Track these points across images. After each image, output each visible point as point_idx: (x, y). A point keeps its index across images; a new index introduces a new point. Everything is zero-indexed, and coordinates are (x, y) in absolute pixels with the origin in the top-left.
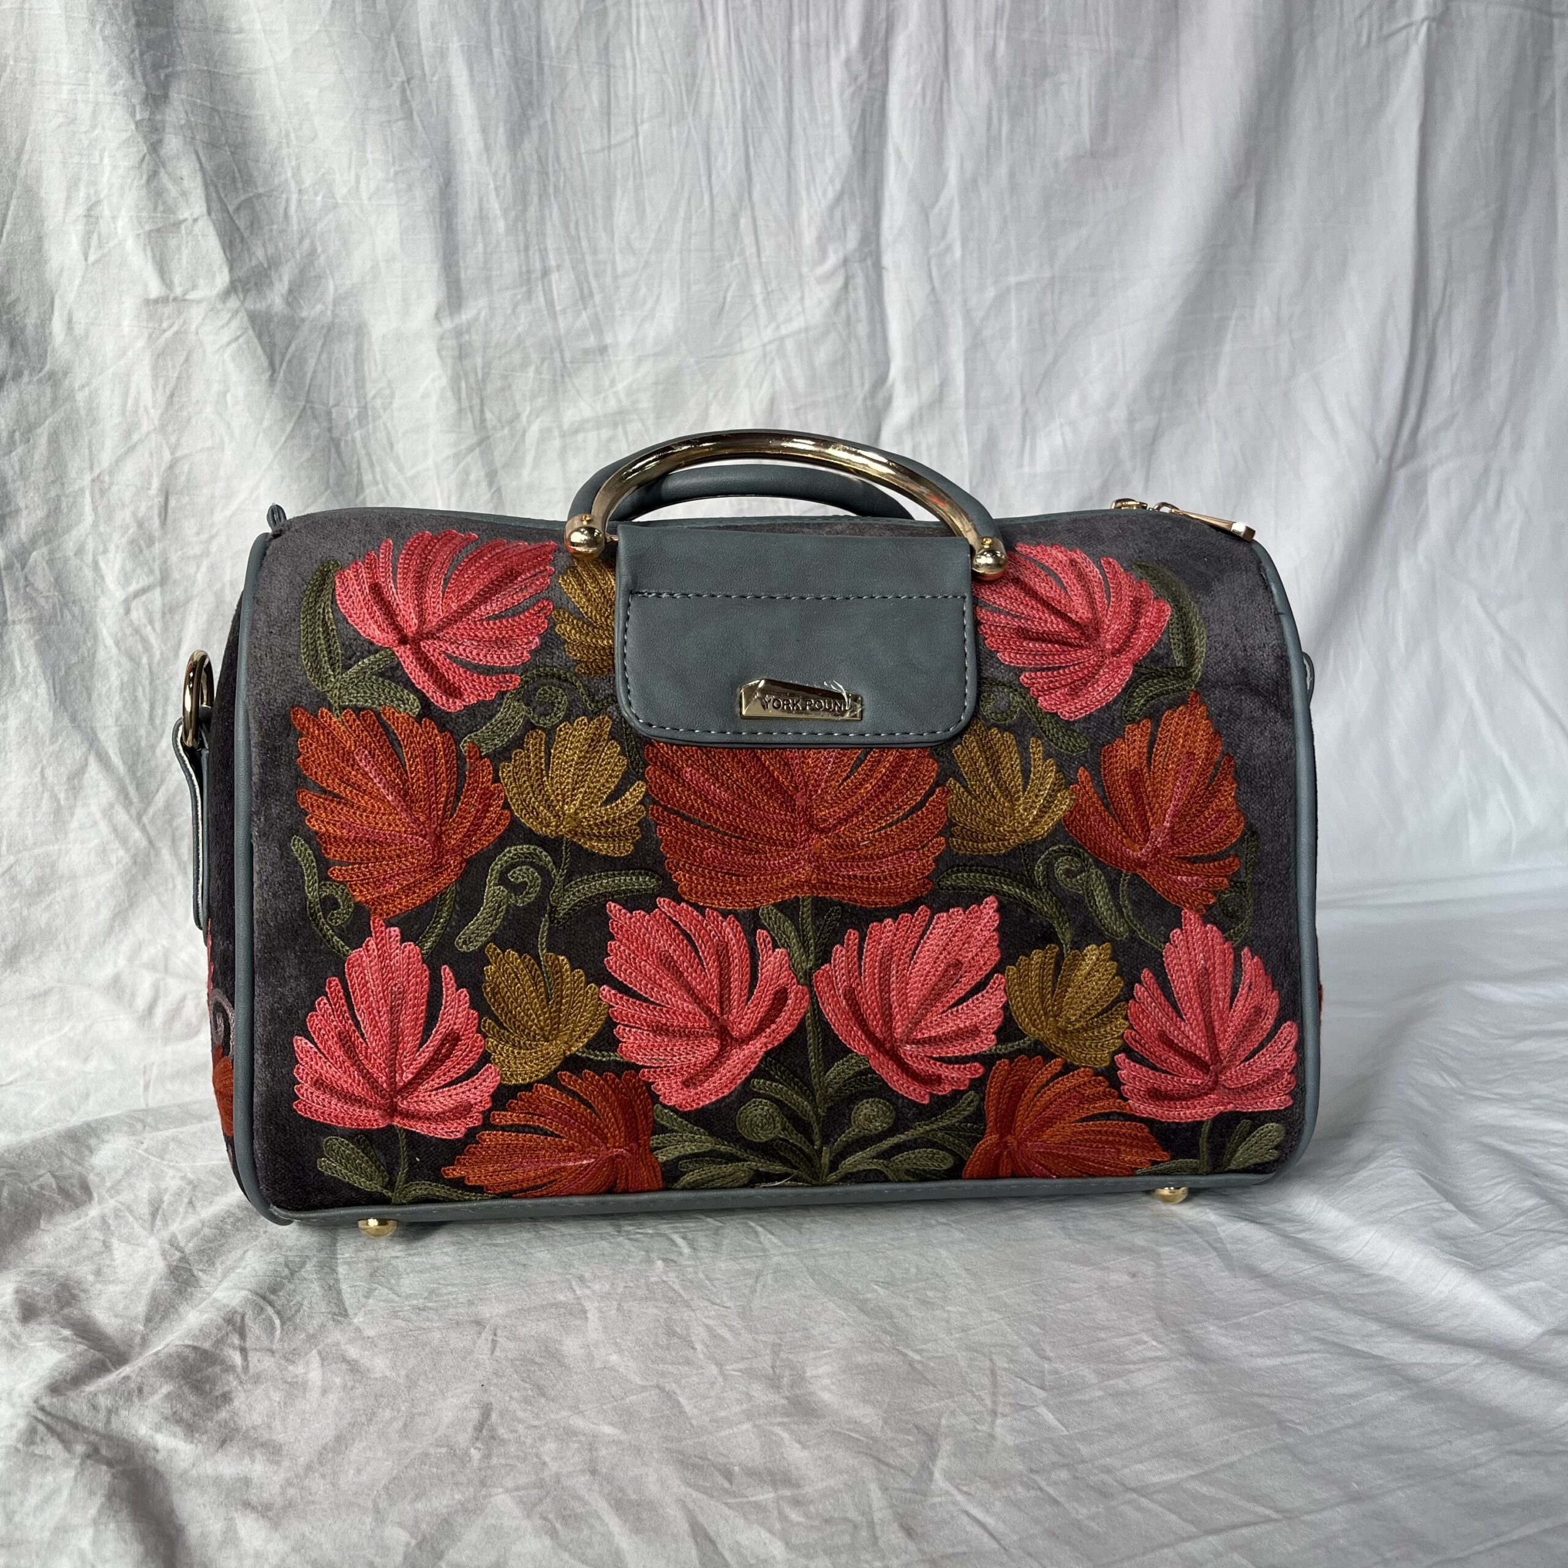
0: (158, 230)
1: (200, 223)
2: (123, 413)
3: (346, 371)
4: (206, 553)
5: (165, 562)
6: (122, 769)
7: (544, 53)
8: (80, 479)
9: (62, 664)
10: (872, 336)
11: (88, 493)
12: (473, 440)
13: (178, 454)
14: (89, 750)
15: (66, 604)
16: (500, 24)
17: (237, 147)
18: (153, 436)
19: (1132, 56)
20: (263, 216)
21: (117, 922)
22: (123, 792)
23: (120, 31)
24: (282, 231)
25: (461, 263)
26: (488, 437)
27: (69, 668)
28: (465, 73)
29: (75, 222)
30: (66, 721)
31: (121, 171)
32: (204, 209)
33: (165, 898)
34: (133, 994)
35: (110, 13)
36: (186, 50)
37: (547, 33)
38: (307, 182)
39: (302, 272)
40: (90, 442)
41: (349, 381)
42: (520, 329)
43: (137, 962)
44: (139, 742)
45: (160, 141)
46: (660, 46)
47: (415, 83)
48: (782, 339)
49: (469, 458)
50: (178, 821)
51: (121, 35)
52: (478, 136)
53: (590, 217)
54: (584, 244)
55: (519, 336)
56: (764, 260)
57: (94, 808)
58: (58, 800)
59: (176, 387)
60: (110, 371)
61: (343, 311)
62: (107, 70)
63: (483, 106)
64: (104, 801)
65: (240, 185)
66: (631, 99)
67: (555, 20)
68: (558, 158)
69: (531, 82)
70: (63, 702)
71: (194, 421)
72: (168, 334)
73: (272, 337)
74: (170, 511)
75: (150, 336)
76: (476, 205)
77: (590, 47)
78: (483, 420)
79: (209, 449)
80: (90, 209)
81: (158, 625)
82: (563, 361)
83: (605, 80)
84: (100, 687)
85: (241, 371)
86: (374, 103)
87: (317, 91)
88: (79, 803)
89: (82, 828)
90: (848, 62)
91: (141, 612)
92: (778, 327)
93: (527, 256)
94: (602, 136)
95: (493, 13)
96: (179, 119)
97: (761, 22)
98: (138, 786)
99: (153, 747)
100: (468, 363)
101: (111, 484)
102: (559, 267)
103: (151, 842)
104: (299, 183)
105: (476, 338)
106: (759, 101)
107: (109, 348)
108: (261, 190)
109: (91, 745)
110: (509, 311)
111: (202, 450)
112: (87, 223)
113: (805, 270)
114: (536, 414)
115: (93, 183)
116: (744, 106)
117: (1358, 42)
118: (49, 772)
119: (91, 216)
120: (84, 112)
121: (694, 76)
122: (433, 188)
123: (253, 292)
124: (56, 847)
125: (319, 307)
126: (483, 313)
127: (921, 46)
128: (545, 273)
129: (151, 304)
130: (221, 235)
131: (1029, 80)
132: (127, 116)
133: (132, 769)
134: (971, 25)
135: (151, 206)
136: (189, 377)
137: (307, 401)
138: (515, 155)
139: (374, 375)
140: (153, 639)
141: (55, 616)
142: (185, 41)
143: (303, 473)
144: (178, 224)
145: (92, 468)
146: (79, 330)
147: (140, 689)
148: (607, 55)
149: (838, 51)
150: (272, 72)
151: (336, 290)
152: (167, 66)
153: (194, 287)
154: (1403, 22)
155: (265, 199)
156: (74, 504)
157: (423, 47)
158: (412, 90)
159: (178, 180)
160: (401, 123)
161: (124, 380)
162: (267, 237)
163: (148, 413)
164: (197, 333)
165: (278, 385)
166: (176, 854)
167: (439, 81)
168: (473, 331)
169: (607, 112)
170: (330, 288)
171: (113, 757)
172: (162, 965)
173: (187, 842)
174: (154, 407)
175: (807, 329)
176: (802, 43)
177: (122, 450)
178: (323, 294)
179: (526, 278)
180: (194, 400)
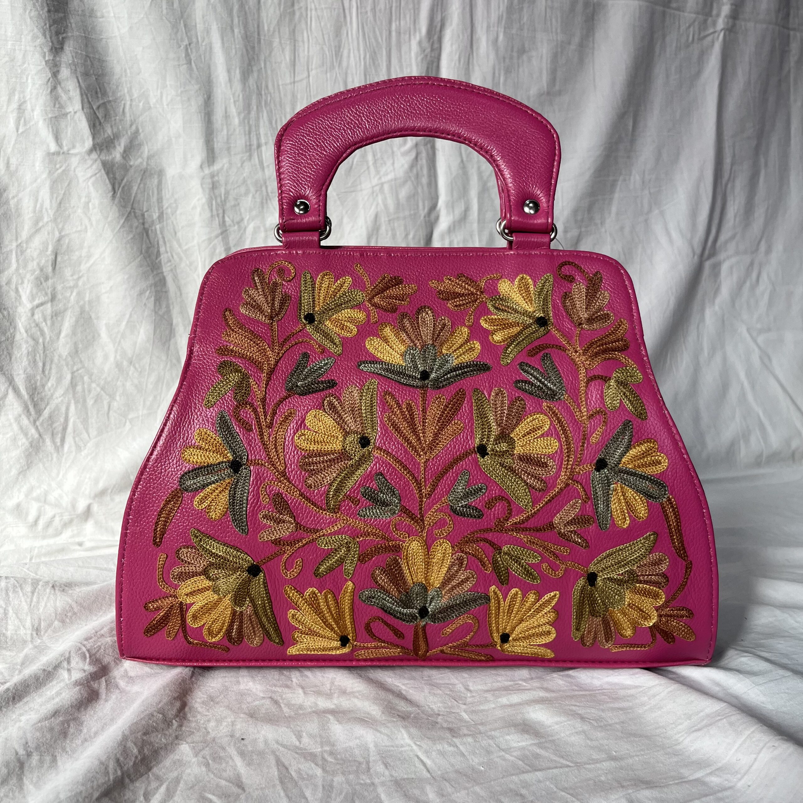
0: (56, 117)
1: (78, 114)
2: (35, 212)
3: (153, 194)
4: (76, 286)
5: (54, 289)
6: (26, 397)
7: (261, 33)
8: (10, 245)
10: (429, 184)
11: (14, 252)
12: (219, 231)
13: (63, 234)
14: (9, 386)
16: (239, 17)
17: (99, 76)
18: (50, 224)
19: (569, 43)
20: (112, 112)
21: (21, 476)
22: (26, 408)
23: (39, 14)
24: (121, 120)
25: (215, 140)
26: (226, 230)
28: (219, 41)
29: (12, 112)
31: (37, 86)
32: (80, 107)
33: (47, 465)
34: (27, 514)
35: (34, 4)
36: (73, 25)
37: (263, 22)
38: (135, 95)
39: (131, 141)
40: (17, 225)
41: (154, 199)
42: (245, 175)
43: (30, 497)
44: (36, 383)
45: (58, 71)
46: (322, 31)
47: (193, 45)
48: (382, 184)
49: (216, 241)
50: (55, 425)
51: (39, 16)
52: (226, 74)
55: (244, 178)
57: (11, 417)
59: (62, 199)
60: (28, 190)
61: (152, 163)
62: (31, 34)
63: (228, 59)
64: (16, 413)
65: (100, 95)
66: (306, 57)
67: (267, 16)
68: (267, 87)
69: (253, 48)
71: (71, 217)
72: (60, 171)
73: (114, 174)
74: (57, 263)
75: (50, 172)
76: (224, 110)
77: (286, 31)
78: (224, 222)
79: (79, 231)
80: (20, 106)
81: (49, 322)
82: (267, 192)
83: (293, 48)
84: (17, 354)
85: (97, 191)
86: (172, 55)
87: (141, 48)
90: (420, 43)
91: (40, 315)
92: (380, 178)
93: (250, 138)
94: (291, 77)
95: (235, 11)
96: (68, 61)
97: (375, 20)
98: (35, 405)
99: (43, 386)
100: (217, 192)
101: (27, 248)
102: (266, 144)
103: (40, 435)
104: (131, 96)
105: (221, 178)
106: (373, 60)
107: (28, 178)
108: (111, 99)
109: (10, 384)
110: (239, 165)
111: (76, 232)
112: (19, 113)
113: (395, 149)
114: (252, 219)
115: (23, 92)
116: (365, 63)
117: (688, 40)
119: (21, 109)
120: (19, 56)
121: (339, 47)
122: (201, 100)
123: (105, 151)
125: (140, 160)
126: (226, 166)
127: (459, 36)
128: (259, 146)
129: (51, 155)
130: (89, 120)
131: (515, 54)
132: (41, 58)
133: (32, 397)
134: (485, 25)
135: (52, 105)
136: (70, 194)
137: (132, 208)
138: (245, 84)
139: (167, 196)
140: (46, 330)
142: (73, 21)
143: (128, 246)
144: (66, 115)
145: (17, 239)
146: (13, 168)
147: (38, 355)
148: (294, 35)
149: (415, 37)
150: (119, 38)
151: (148, 152)
152: (63, 33)
153: (74, 147)
154: (711, 30)
155: (113, 103)
156: (7, 258)
157: (198, 28)
158: (191, 49)
159: (67, 92)
160: (185, 66)
161: (35, 196)
162: (113, 123)
163: (47, 212)
164: (75, 171)
165: (117, 200)
166: (54, 442)
167: (206, 45)
168: (220, 174)
169: (293, 64)
170: (146, 151)
171: (22, 390)
172: (43, 499)
173: (60, 435)
174: (51, 208)
175: (395, 179)
176: (396, 32)
177: (33, 230)
178: (142, 153)
179: (249, 148)
180: (72, 206)
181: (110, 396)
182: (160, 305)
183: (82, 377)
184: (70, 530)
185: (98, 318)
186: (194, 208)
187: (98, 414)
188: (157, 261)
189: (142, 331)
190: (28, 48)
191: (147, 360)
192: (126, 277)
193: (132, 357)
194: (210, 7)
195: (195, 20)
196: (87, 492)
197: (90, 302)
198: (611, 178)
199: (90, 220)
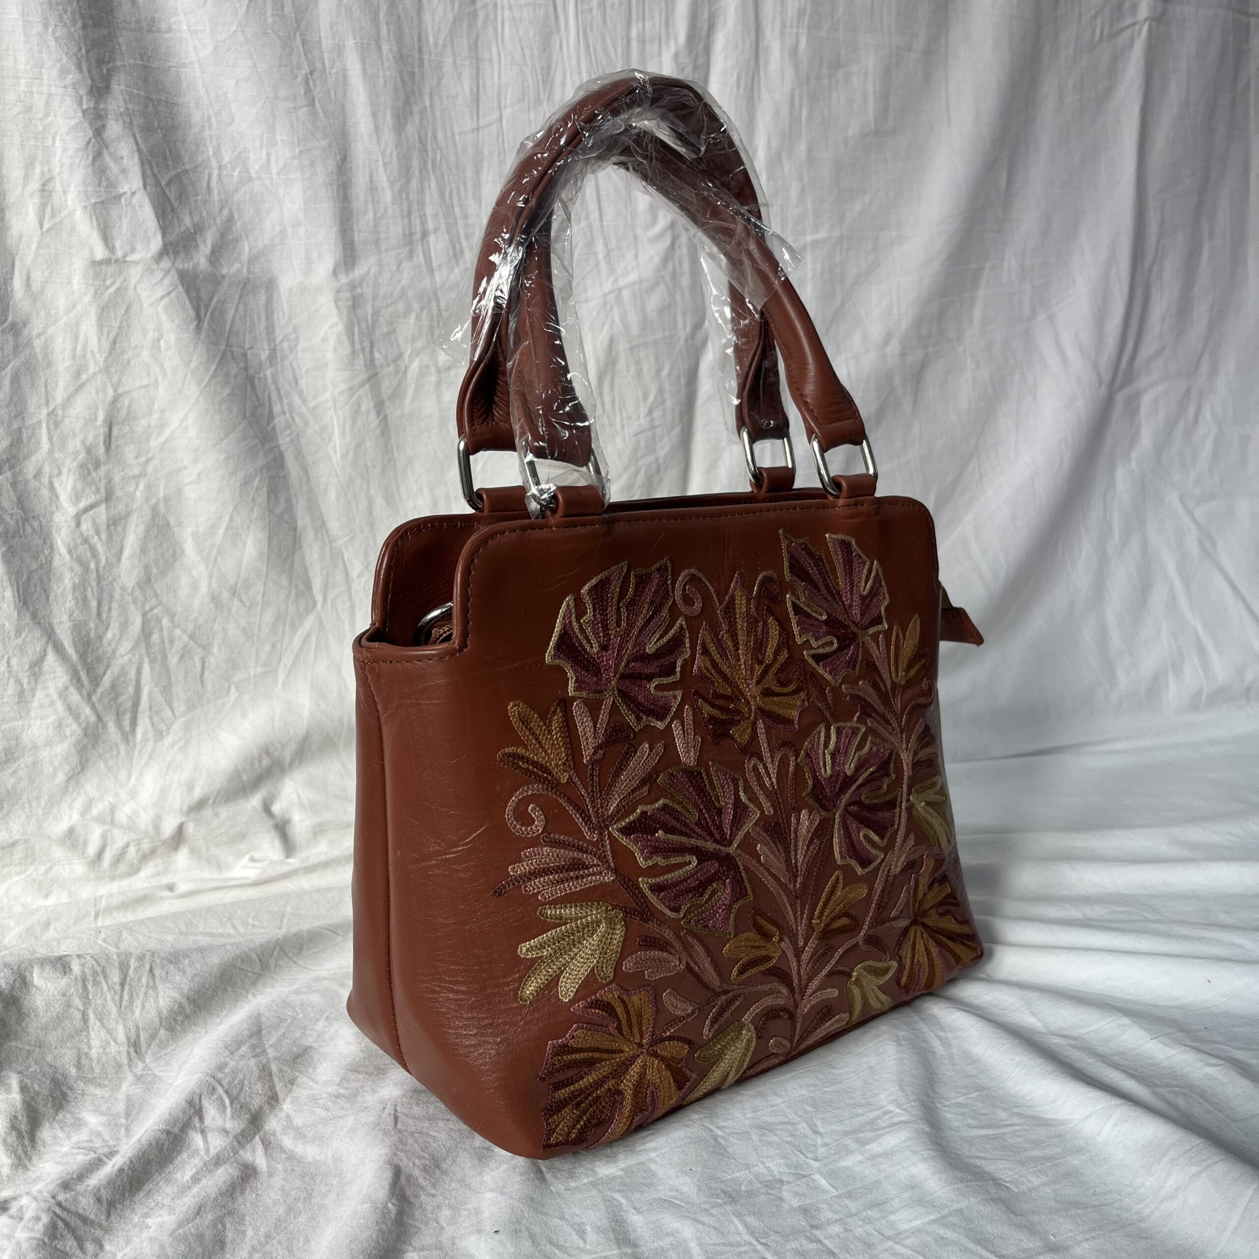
0: (102, 203)
1: (137, 196)
2: (74, 357)
3: (259, 319)
4: (143, 474)
5: (110, 481)
6: (75, 657)
7: (425, 49)
8: (38, 413)
9: (25, 570)
10: (693, 287)
11: (44, 425)
12: (364, 376)
13: (120, 391)
14: (47, 643)
15: (26, 520)
16: (388, 24)
17: (168, 130)
18: (99, 376)
19: (909, 50)
20: (190, 189)
21: (72, 783)
22: (75, 676)
23: (69, 32)
24: (205, 202)
25: (355, 227)
26: (376, 374)
27: (30, 573)
28: (358, 66)
29: (31, 195)
30: (28, 619)
31: (71, 152)
32: (141, 185)
33: (110, 763)
34: (85, 844)
35: (60, 16)
36: (124, 48)
37: (426, 31)
38: (227, 160)
39: (222, 235)
40: (46, 381)
41: (262, 328)
42: (403, 283)
43: (88, 817)
44: (88, 634)
45: (103, 126)
46: (521, 43)
47: (316, 75)
48: (620, 290)
49: (361, 391)
50: (122, 699)
51: (70, 36)
52: (370, 120)
53: (462, 187)
54: (457, 210)
55: (403, 288)
56: (605, 223)
57: (52, 691)
58: (22, 685)
59: (117, 335)
60: (62, 322)
61: (256, 269)
62: (58, 65)
63: (373, 95)
64: (60, 684)
65: (170, 163)
66: (496, 87)
67: (433, 21)
68: (435, 138)
69: (413, 74)
70: (25, 603)
71: (132, 363)
72: (112, 290)
73: (198, 291)
74: (113, 439)
75: (96, 292)
76: (368, 179)
77: (463, 44)
78: (372, 360)
79: (147, 386)
80: (44, 185)
81: (104, 536)
82: (439, 309)
83: (474, 72)
84: (56, 589)
85: (173, 321)
86: (283, 92)
87: (234, 82)
88: (39, 687)
89: (41, 706)
90: (676, 56)
91: (90, 525)
92: (616, 280)
93: (410, 222)
94: (472, 119)
95: (382, 15)
96: (119, 107)
97: (605, 22)
98: (89, 671)
99: (100, 638)
100: (360, 312)
101: (64, 417)
102: (436, 230)
103: (99, 717)
104: (219, 160)
105: (367, 290)
107: (61, 302)
108: (187, 167)
109: (49, 638)
110: (394, 268)
111: (140, 387)
112: (42, 197)
113: (639, 231)
114: (416, 353)
115: (48, 163)
117: (1093, 37)
118: (14, 662)
119: (45, 190)
120: (39, 102)
121: (548, 68)
122: (331, 164)
123: (182, 254)
124: (20, 723)
125: (237, 265)
126: (373, 269)
127: (737, 44)
128: (425, 235)
129: (96, 265)
130: (155, 207)
131: (825, 71)
132: (75, 106)
133: (83, 657)
134: (778, 24)
135: (96, 182)
136: (129, 327)
137: (228, 345)
138: (400, 135)
139: (282, 322)
140: (100, 548)
141: (19, 530)
142: (123, 40)
143: (224, 406)
144: (118, 197)
145: (47, 404)
146: (36, 287)
147: (89, 589)
148: (476, 50)
149: (668, 46)
150: (196, 65)
151: (250, 251)
152: (109, 62)
153: (133, 250)
154: (1129, 21)
155: (191, 174)
156: (33, 434)
157: (324, 44)
158: (314, 81)
159: (118, 159)
160: (305, 109)
161: (74, 329)
162: (193, 207)
163: (94, 357)
164: (135, 289)
165: (203, 332)
166: (120, 727)
167: (337, 73)
168: (364, 284)
169: (476, 98)
170: (245, 249)
171: (67, 647)
172: (109, 819)
173: (128, 715)
174: (99, 352)
175: (641, 282)
176: (638, 40)
177: (72, 389)
178: (240, 254)
179: (408, 240)
180: (133, 346)
181: (204, 648)
182: (277, 499)
183: (159, 620)
184: (152, 864)
185: (180, 524)
186: (325, 339)
187: (186, 677)
188: (269, 428)
189: (250, 542)
190: (53, 90)
191: (259, 587)
192: (222, 457)
193: (236, 584)
194: (343, 9)
195: (319, 30)
196: (177, 805)
197: (166, 499)
198: (974, 266)
199: (162, 367)
